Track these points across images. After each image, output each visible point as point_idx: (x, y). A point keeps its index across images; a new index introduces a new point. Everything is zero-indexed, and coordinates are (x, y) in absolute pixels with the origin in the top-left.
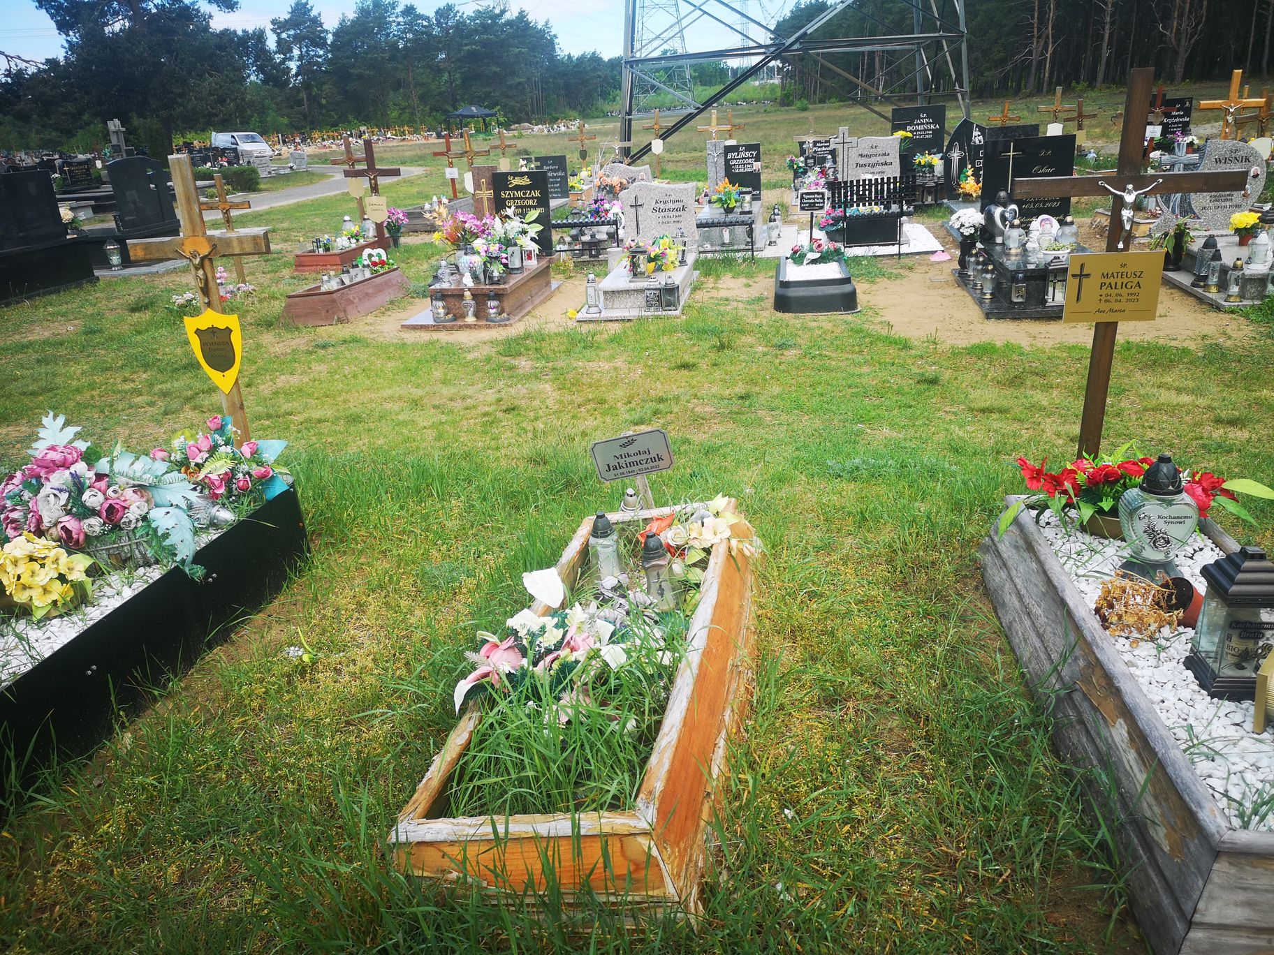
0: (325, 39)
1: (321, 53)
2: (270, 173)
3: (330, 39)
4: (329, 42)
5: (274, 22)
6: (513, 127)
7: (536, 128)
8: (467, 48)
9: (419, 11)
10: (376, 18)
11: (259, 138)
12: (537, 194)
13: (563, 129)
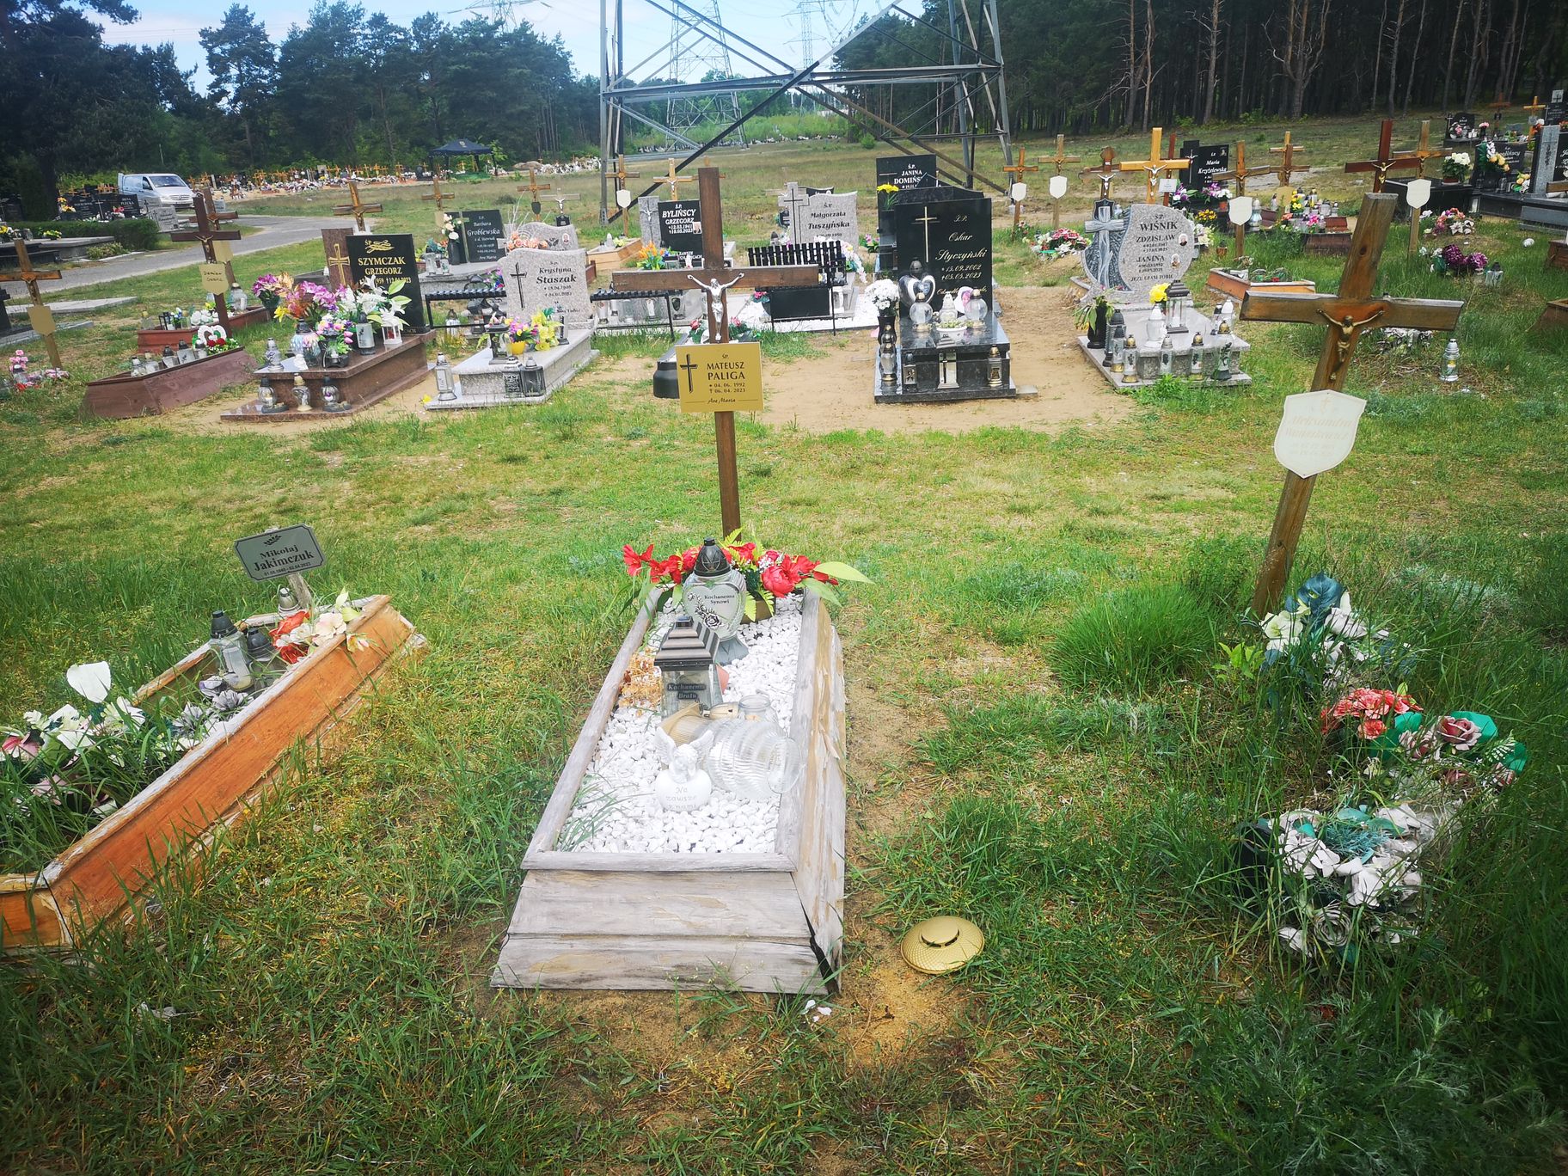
0: (271, 56)
1: (267, 72)
2: (176, 226)
3: (278, 55)
4: (276, 59)
5: (203, 33)
6: (517, 166)
7: (544, 167)
8: (454, 67)
9: (391, 21)
10: (335, 30)
11: (179, 180)
12: (401, 261)
13: (577, 168)
